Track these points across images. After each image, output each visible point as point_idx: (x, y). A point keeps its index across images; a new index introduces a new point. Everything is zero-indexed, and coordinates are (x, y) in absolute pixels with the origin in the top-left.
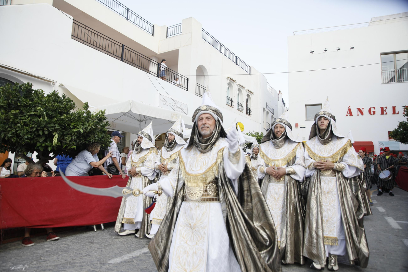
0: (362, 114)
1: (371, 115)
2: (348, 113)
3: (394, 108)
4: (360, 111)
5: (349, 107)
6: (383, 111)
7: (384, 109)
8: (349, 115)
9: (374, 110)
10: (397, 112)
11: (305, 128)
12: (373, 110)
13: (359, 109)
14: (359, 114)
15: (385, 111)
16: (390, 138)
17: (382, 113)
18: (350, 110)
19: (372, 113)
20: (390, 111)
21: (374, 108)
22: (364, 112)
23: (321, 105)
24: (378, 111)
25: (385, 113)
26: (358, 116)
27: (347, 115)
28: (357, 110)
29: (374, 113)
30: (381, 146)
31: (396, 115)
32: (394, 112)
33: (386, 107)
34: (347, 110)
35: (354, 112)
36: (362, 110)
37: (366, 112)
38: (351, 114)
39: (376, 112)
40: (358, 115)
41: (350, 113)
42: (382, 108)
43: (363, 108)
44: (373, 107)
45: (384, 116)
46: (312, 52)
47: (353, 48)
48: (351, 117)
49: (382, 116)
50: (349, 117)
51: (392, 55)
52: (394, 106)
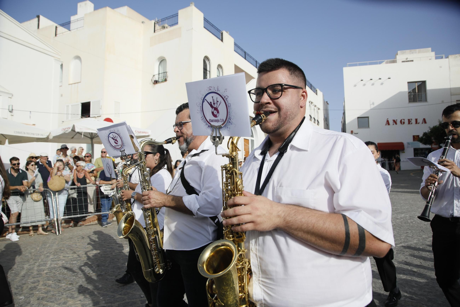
0: (396, 124)
3: (416, 120)
4: (395, 122)
5: (388, 119)
6: (409, 122)
7: (410, 120)
8: (387, 124)
10: (418, 123)
11: (357, 133)
12: (403, 121)
13: (394, 121)
14: (394, 124)
15: (411, 121)
16: (414, 140)
17: (409, 123)
18: (388, 121)
19: (403, 123)
20: (413, 121)
21: (404, 120)
23: (368, 117)
24: (406, 122)
25: (411, 123)
26: (393, 126)
27: (386, 125)
28: (392, 121)
29: (404, 123)
30: (408, 145)
31: (417, 125)
32: (416, 123)
33: (411, 119)
34: (386, 121)
35: (391, 122)
36: (396, 121)
37: (398, 122)
38: (389, 124)
39: (405, 123)
40: (393, 124)
41: (388, 123)
42: (409, 120)
43: (397, 120)
45: (410, 125)
46: (362, 80)
47: (390, 78)
48: (389, 126)
49: (409, 125)
50: (387, 126)
51: (414, 83)
52: (416, 118)
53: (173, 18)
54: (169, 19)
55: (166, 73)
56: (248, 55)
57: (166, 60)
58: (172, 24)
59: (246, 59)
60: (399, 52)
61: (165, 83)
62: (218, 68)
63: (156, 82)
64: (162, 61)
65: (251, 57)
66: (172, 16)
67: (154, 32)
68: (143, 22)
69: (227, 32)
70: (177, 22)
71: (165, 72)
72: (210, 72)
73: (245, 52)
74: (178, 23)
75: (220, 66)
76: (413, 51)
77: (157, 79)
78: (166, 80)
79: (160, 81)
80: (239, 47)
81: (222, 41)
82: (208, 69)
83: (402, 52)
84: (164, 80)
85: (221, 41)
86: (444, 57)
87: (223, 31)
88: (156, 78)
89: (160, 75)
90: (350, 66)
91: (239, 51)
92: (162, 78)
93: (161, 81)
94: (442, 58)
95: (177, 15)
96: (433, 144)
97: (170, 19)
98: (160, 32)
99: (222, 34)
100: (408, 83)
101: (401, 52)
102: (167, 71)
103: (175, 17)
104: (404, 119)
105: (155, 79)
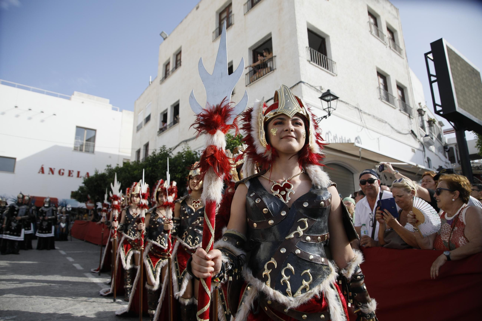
0: (53, 173)
2: (41, 170)
3: (79, 173)
4: (52, 171)
5: (43, 165)
6: (70, 173)
7: (71, 172)
8: (41, 172)
10: (80, 176)
12: (62, 171)
13: (51, 169)
14: (51, 173)
15: (72, 173)
16: (71, 197)
17: (69, 175)
19: (61, 174)
20: (75, 174)
21: (64, 170)
23: (15, 159)
24: (66, 173)
25: (71, 175)
27: (39, 173)
29: (63, 174)
32: (78, 176)
33: (73, 171)
34: (40, 168)
35: (46, 170)
36: (53, 169)
37: (56, 172)
38: (43, 172)
40: (49, 174)
41: (42, 171)
42: (70, 171)
45: (70, 178)
46: (16, 107)
47: (55, 115)
48: (43, 175)
50: (41, 174)
51: (84, 129)
52: (79, 170)
60: (75, 93)
76: (91, 96)
83: (79, 93)
86: (119, 110)
94: (117, 110)
96: (88, 202)
100: (77, 127)
104: (63, 168)
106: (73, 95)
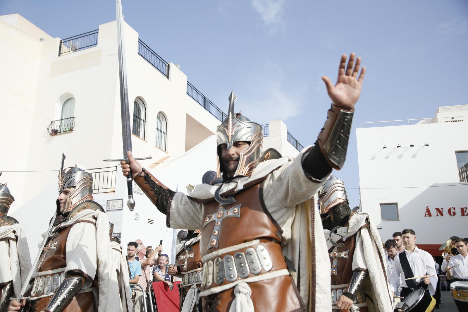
0: (442, 214)
1: (452, 215)
2: (427, 213)
4: (440, 212)
5: (427, 207)
6: (463, 212)
8: (427, 215)
9: (454, 211)
11: (381, 229)
12: (452, 210)
13: (438, 210)
14: (439, 214)
15: (466, 211)
17: (463, 214)
18: (428, 210)
19: (452, 214)
21: (454, 208)
22: (443, 213)
23: (396, 204)
24: (458, 212)
25: (465, 214)
26: (438, 217)
27: (425, 216)
28: (436, 210)
29: (454, 213)
33: (466, 208)
34: (425, 210)
35: (433, 212)
36: (441, 210)
37: (445, 212)
38: (430, 215)
39: (456, 213)
40: (437, 216)
41: (428, 213)
42: (462, 209)
43: (442, 209)
44: (452, 208)
45: (465, 217)
46: (384, 148)
47: (428, 145)
48: (430, 217)
49: (463, 217)
50: (428, 218)
53: (91, 35)
54: (84, 38)
55: (72, 119)
56: (210, 102)
57: (74, 98)
58: (88, 45)
59: (206, 107)
60: (440, 108)
61: (70, 135)
62: (158, 117)
63: (55, 132)
64: (68, 100)
65: (214, 106)
66: (89, 34)
67: (60, 54)
68: (41, 39)
69: (176, 65)
70: (95, 43)
71: (70, 118)
72: (145, 121)
73: (205, 98)
74: (97, 44)
75: (161, 116)
76: (462, 106)
77: (57, 128)
78: (71, 130)
79: (62, 131)
80: (195, 90)
81: (168, 77)
82: (142, 117)
83: (445, 108)
84: (67, 130)
85: (166, 78)
87: (170, 62)
88: (56, 126)
89: (63, 121)
90: (366, 126)
91: (195, 95)
92: (66, 127)
93: (64, 132)
95: (96, 32)
97: (86, 37)
98: (69, 56)
99: (168, 66)
100: (456, 152)
101: (443, 108)
102: (74, 117)
103: (94, 35)
105: (53, 128)
106: (439, 112)
